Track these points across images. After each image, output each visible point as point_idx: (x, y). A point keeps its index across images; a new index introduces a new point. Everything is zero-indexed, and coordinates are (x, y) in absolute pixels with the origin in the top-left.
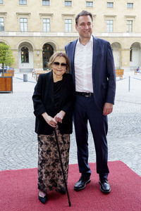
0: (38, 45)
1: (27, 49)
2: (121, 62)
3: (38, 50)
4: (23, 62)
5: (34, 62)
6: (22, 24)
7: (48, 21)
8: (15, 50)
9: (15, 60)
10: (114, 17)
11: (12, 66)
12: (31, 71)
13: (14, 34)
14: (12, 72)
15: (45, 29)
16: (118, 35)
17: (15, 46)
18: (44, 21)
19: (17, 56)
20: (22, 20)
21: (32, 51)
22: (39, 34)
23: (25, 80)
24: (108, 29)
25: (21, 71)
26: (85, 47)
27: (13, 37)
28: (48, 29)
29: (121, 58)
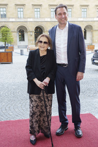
0: (31, 28)
1: (23, 31)
2: (92, 40)
3: (31, 32)
4: (20, 40)
5: (29, 40)
6: (19, 13)
7: (38, 10)
8: (14, 32)
9: (14, 39)
10: (87, 6)
11: (12, 44)
12: (26, 47)
13: (13, 20)
14: (12, 48)
15: (36, 16)
16: (90, 20)
17: (14, 29)
18: (36, 10)
19: (15, 36)
20: (19, 10)
21: (27, 32)
22: (31, 20)
23: (22, 54)
24: (83, 15)
25: (19, 47)
26: (63, 31)
27: (13, 22)
28: (39, 16)
29: (93, 36)
